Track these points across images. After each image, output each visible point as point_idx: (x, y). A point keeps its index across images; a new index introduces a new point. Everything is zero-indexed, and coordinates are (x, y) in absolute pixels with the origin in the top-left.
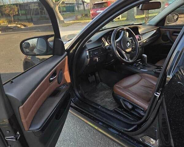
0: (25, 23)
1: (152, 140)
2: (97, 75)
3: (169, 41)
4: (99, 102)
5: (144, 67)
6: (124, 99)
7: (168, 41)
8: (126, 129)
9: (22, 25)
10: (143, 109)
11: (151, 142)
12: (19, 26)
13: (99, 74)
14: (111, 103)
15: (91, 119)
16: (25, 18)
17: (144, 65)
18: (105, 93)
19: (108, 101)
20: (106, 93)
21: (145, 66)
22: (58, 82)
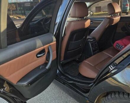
0: (20, 16)
9: (17, 16)
12: (15, 17)
16: (21, 12)
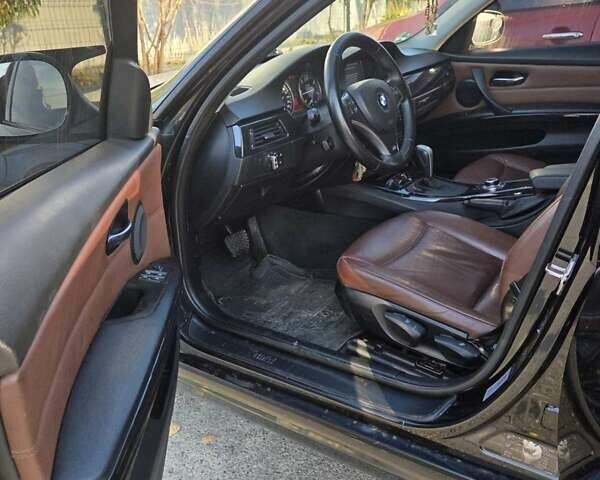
1: (530, 445)
2: (254, 227)
3: (482, 104)
4: (277, 324)
5: (424, 188)
6: (385, 306)
7: (477, 103)
8: (415, 417)
10: (464, 336)
11: (526, 455)
13: (259, 224)
14: (326, 325)
15: (267, 394)
17: (424, 184)
18: (293, 291)
19: (312, 319)
20: (296, 292)
21: (427, 186)
22: (133, 254)
